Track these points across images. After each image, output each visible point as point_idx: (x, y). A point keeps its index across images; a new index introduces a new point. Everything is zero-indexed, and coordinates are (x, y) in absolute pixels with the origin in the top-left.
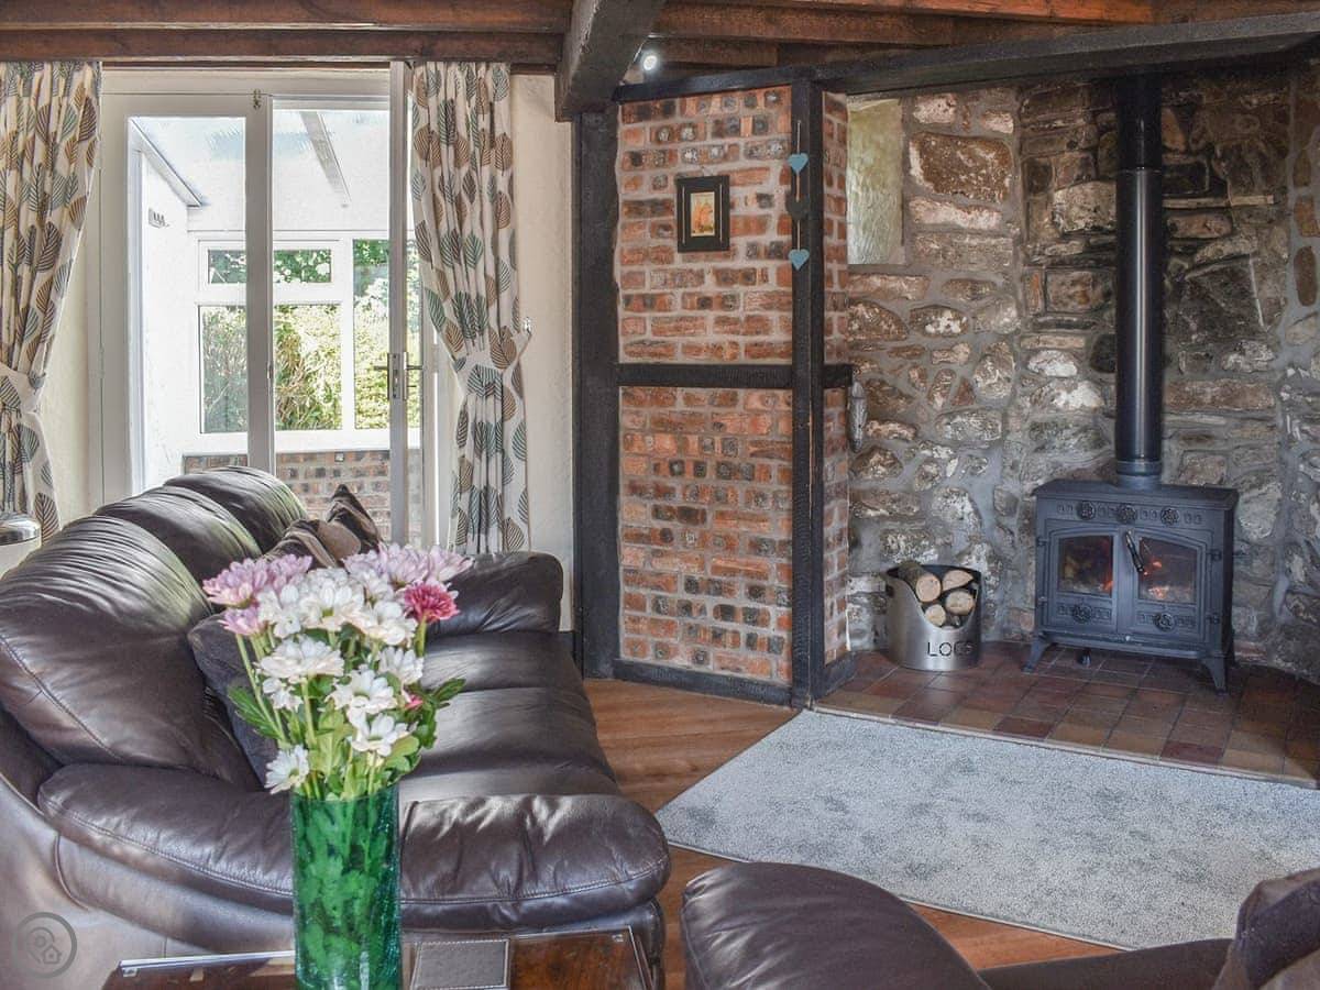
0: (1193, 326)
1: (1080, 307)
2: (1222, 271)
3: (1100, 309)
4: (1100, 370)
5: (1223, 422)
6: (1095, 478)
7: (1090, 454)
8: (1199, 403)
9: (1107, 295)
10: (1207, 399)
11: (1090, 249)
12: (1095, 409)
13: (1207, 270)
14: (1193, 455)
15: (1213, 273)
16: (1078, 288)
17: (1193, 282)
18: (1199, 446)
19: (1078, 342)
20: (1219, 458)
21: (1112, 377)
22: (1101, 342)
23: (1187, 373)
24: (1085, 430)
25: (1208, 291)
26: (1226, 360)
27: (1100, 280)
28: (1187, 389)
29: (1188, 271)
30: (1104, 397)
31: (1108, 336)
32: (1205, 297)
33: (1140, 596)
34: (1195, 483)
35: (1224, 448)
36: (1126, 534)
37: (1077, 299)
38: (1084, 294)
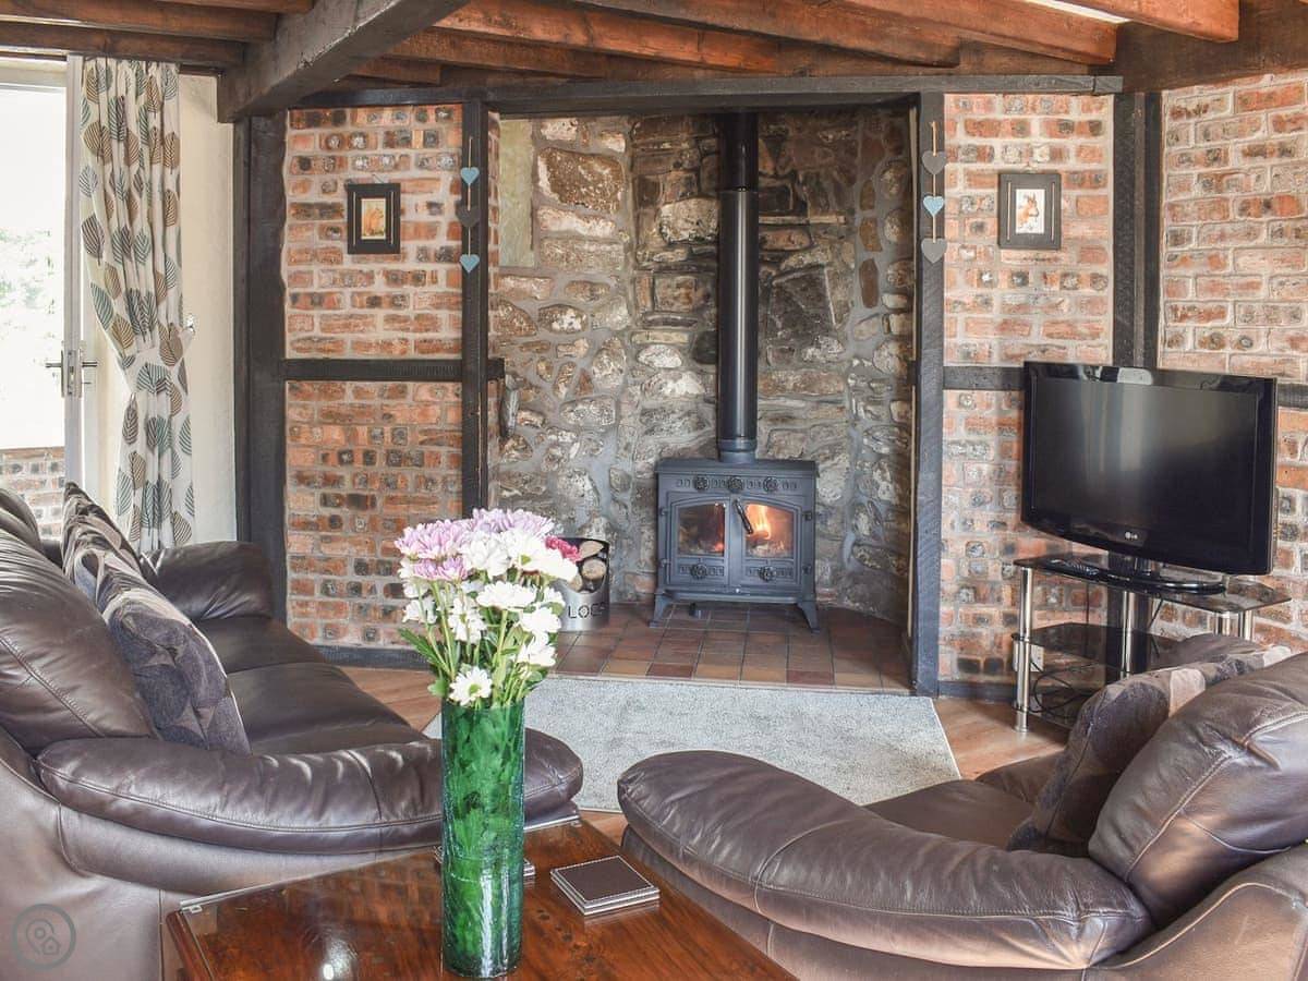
0: (779, 324)
1: (685, 307)
2: (803, 277)
3: (698, 310)
4: (701, 361)
5: (803, 405)
6: (697, 455)
7: (693, 434)
8: (784, 389)
9: (707, 297)
10: (790, 386)
11: (692, 256)
12: (697, 396)
13: (791, 277)
14: (778, 433)
15: (794, 279)
16: (683, 291)
17: (779, 286)
18: (784, 426)
19: (681, 337)
20: (800, 435)
21: (711, 369)
22: (702, 337)
23: (773, 365)
24: (689, 414)
25: (791, 295)
26: (806, 353)
27: (700, 284)
28: (774, 377)
29: (774, 278)
30: (704, 385)
31: (707, 333)
32: (788, 299)
33: (747, 554)
34: (781, 457)
35: (803, 427)
36: (736, 501)
37: (681, 300)
38: (687, 296)
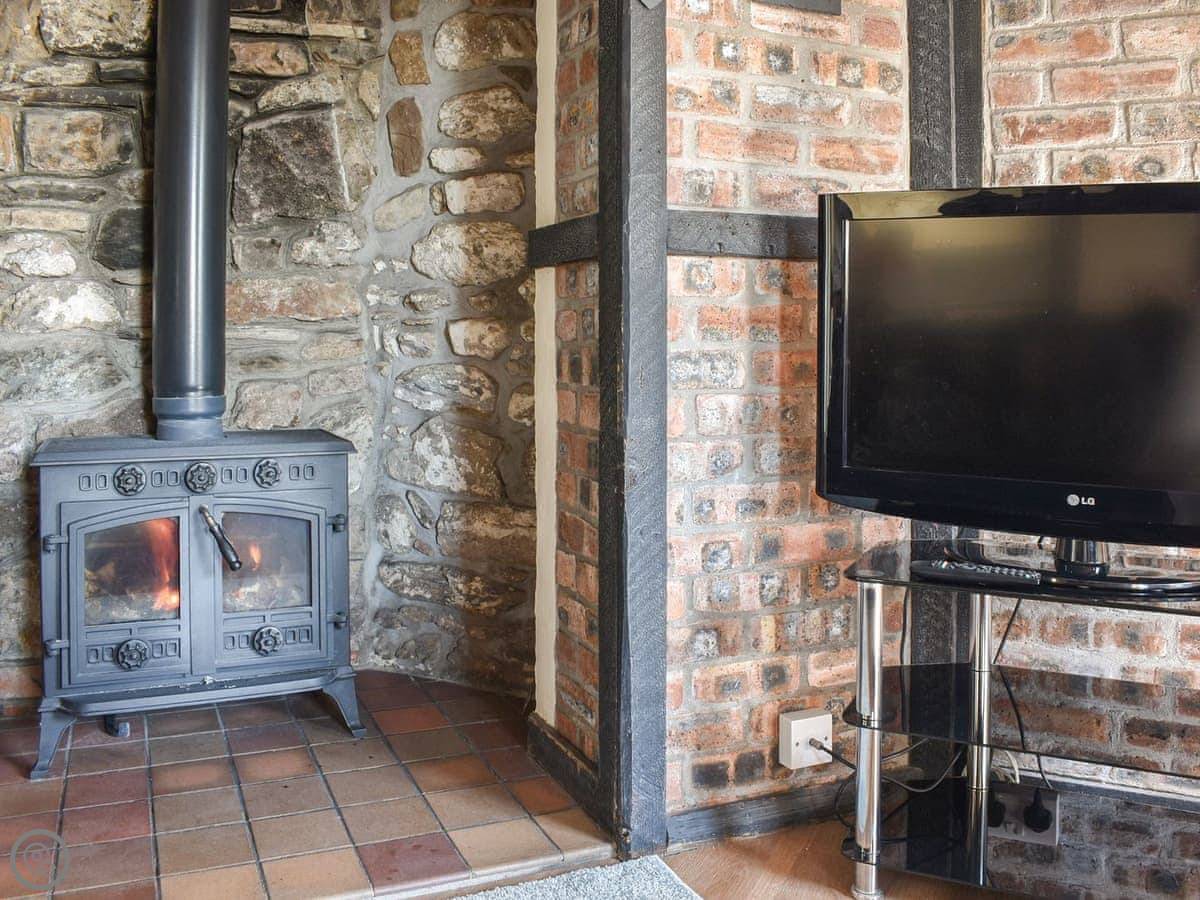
0: (255, 199)
1: (81, 166)
2: (296, 123)
3: (108, 173)
4: (111, 264)
5: (295, 336)
6: (108, 432)
7: (98, 396)
8: (263, 310)
9: (124, 149)
10: (273, 304)
11: (99, 78)
12: (107, 325)
13: (275, 120)
14: (252, 386)
15: (283, 125)
16: (79, 137)
17: (256, 136)
18: (262, 374)
19: (78, 220)
20: (294, 388)
21: (133, 277)
22: (115, 221)
23: (244, 269)
24: (90, 358)
25: (276, 150)
26: (299, 249)
27: (113, 126)
28: (245, 291)
29: (248, 121)
30: (120, 307)
31: (125, 213)
32: (270, 160)
33: (226, 609)
34: (259, 426)
35: (296, 374)
36: (202, 510)
37: (79, 154)
38: (90, 148)
